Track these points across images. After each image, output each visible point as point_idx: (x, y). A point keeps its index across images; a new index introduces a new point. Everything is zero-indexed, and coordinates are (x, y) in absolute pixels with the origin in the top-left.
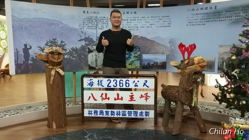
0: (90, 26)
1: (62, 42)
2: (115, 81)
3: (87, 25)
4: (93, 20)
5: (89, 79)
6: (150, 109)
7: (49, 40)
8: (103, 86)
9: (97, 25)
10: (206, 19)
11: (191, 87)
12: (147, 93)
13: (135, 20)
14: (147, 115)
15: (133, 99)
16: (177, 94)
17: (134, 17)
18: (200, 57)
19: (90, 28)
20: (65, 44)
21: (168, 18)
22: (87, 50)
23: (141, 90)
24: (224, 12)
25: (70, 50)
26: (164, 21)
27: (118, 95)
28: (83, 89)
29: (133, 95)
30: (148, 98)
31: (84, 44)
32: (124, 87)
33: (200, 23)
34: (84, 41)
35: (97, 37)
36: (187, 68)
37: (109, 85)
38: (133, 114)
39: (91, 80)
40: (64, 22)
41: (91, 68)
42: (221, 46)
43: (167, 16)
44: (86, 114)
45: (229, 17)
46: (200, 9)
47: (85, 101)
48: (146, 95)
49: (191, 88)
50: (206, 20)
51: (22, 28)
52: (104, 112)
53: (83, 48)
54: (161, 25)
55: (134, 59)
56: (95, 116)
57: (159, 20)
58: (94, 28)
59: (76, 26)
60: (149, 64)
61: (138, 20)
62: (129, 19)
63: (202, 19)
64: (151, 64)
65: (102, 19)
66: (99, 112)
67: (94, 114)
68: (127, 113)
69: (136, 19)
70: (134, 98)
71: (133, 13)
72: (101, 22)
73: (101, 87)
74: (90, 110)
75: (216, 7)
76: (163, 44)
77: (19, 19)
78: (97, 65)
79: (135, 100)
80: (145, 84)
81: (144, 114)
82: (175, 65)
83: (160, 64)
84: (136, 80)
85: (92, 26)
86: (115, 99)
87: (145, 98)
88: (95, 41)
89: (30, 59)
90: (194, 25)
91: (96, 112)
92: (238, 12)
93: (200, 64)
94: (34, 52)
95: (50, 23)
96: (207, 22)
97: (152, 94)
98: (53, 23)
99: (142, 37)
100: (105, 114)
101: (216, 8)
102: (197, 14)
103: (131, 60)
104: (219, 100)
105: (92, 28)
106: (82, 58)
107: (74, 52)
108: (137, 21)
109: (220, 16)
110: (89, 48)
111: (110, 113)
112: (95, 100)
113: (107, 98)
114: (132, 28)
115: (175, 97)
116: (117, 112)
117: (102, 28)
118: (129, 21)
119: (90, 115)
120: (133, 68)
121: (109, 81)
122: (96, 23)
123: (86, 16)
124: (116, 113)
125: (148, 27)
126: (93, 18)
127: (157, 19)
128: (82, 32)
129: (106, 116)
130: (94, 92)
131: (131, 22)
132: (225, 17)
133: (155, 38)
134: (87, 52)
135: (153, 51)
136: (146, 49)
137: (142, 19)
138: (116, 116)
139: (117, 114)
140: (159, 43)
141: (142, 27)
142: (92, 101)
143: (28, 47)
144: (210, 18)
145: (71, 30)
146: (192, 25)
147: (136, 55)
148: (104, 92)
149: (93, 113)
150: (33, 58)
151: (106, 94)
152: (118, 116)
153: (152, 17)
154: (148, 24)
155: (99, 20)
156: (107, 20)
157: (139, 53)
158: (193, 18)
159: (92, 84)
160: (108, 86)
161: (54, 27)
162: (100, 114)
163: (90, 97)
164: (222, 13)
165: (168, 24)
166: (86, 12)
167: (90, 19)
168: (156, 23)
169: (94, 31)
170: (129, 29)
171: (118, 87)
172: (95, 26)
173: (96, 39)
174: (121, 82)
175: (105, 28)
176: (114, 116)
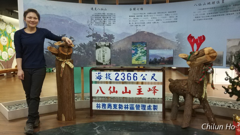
0: (98, 22)
1: (71, 38)
2: (123, 75)
3: (95, 22)
4: (101, 17)
5: (97, 72)
6: (158, 102)
8: (111, 80)
9: (105, 21)
10: (213, 13)
12: (155, 87)
13: (142, 16)
14: (155, 108)
15: (141, 93)
16: (186, 87)
17: (140, 14)
19: (98, 24)
20: (74, 40)
21: (174, 13)
22: (94, 46)
23: (148, 83)
24: (232, 6)
25: (79, 45)
26: (170, 17)
27: (126, 88)
28: (91, 82)
29: (141, 89)
30: (156, 91)
31: (92, 40)
32: (132, 80)
33: (207, 18)
34: (92, 37)
35: (104, 33)
36: (197, 59)
38: (141, 108)
39: (99, 73)
40: (72, 19)
41: (98, 63)
42: (229, 40)
43: (174, 12)
44: (94, 107)
45: (237, 10)
46: (207, 4)
48: (154, 88)
49: (201, 80)
50: (213, 15)
52: (113, 106)
53: (91, 44)
54: (168, 21)
55: (141, 55)
56: (103, 109)
57: (166, 16)
58: (101, 24)
59: (85, 23)
60: (155, 59)
61: (145, 16)
62: (136, 15)
63: (209, 14)
64: (158, 59)
65: (109, 16)
66: (107, 105)
67: (103, 107)
68: (135, 106)
70: (141, 91)
71: (140, 9)
72: (108, 19)
73: (110, 80)
74: (98, 103)
76: (169, 39)
78: (104, 61)
79: (143, 94)
80: (152, 77)
81: (152, 108)
82: (184, 57)
83: (166, 59)
84: (144, 73)
85: (99, 22)
86: (123, 93)
87: (153, 92)
88: (103, 37)
90: (201, 19)
91: (104, 105)
95: (60, 20)
97: (160, 88)
98: (62, 20)
99: (148, 33)
101: (223, 2)
102: (204, 9)
103: (137, 55)
104: (229, 93)
105: (100, 24)
106: (90, 54)
107: (82, 48)
108: (143, 17)
109: (228, 10)
110: (96, 44)
111: (118, 107)
112: (103, 93)
113: (115, 91)
114: (139, 24)
115: (184, 90)
116: (125, 105)
117: (110, 24)
119: (98, 109)
120: (139, 63)
121: (117, 75)
122: (103, 20)
123: (93, 12)
125: (155, 23)
126: (101, 15)
127: (164, 15)
128: (90, 28)
129: (114, 109)
130: (102, 86)
131: (137, 18)
132: (233, 11)
133: (162, 33)
134: (94, 48)
135: (160, 46)
136: (152, 45)
137: (148, 15)
139: (125, 108)
140: (165, 39)
141: (149, 23)
142: (100, 94)
144: (217, 13)
145: (80, 26)
146: (199, 20)
147: (143, 51)
148: (112, 85)
149: (101, 106)
151: (114, 88)
152: (126, 110)
153: (158, 13)
154: (155, 20)
155: (107, 17)
156: (114, 17)
157: (145, 49)
158: (200, 13)
159: (100, 77)
160: (116, 79)
161: (63, 23)
162: (108, 107)
163: (98, 90)
164: (229, 7)
165: (175, 19)
166: (94, 9)
167: (97, 16)
168: (162, 19)
169: (101, 27)
170: (136, 24)
171: (126, 80)
172: (103, 22)
173: (104, 35)
174: (129, 75)
175: (112, 24)
176: (122, 110)
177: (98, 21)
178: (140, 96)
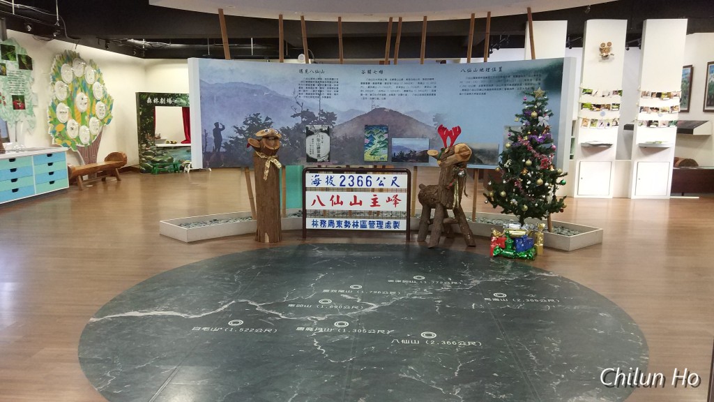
0: (310, 93)
1: (267, 119)
2: (351, 178)
3: (306, 92)
4: (315, 83)
5: (314, 175)
6: (400, 218)
7: (248, 116)
8: (334, 185)
9: (321, 91)
10: (487, 85)
11: (451, 182)
12: (397, 196)
13: (381, 83)
14: (397, 226)
15: (377, 204)
16: (436, 194)
17: (379, 79)
18: (463, 145)
19: (310, 95)
20: (272, 122)
21: (432, 81)
22: (304, 131)
23: (387, 190)
24: (512, 77)
25: (280, 131)
26: (425, 87)
27: (355, 197)
28: (304, 189)
29: (377, 198)
30: (398, 201)
31: (300, 122)
32: (364, 186)
33: (479, 92)
34: (300, 117)
35: (320, 110)
36: (447, 158)
37: (343, 184)
38: (376, 225)
39: (316, 176)
40: (270, 88)
41: (310, 160)
42: (507, 127)
43: (431, 79)
44: (309, 226)
45: (518, 85)
46: (479, 71)
47: (309, 207)
48: (395, 198)
49: (451, 184)
50: (486, 88)
51: (213, 98)
52: (336, 223)
53: (298, 128)
54: (422, 93)
55: (378, 146)
56: (322, 228)
57: (419, 85)
58: (315, 95)
59: (289, 94)
60: (402, 154)
61: (385, 83)
62: (371, 82)
63: (482, 86)
64: (405, 153)
65: (328, 82)
66: (327, 223)
67: (321, 225)
68: (367, 223)
69: (383, 82)
70: (377, 202)
71: (378, 72)
72: (327, 87)
73: (332, 186)
74: (315, 219)
75: (500, 68)
76: (423, 122)
77: (209, 85)
78: (319, 156)
79: (379, 206)
80: (393, 182)
81: (392, 225)
82: (433, 155)
83: (419, 154)
84: (381, 176)
85: (313, 93)
86: (351, 204)
87: (393, 202)
88: (318, 117)
89: (223, 145)
90: (470, 94)
91: (323, 223)
92: (530, 78)
93: (462, 154)
94: (228, 134)
95: (251, 90)
96: (488, 90)
97: (403, 196)
98: (254, 90)
99: (391, 111)
100: (336, 225)
101: (500, 71)
102: (474, 78)
103: (374, 147)
104: (492, 202)
105: (313, 95)
106: (297, 144)
107: (284, 135)
108: (383, 85)
109: (507, 83)
110: (307, 128)
111: (343, 224)
112: (323, 205)
113: (340, 202)
114: (376, 97)
115: (434, 200)
116: (354, 222)
117: (329, 96)
118: (371, 85)
119: (315, 227)
120: (376, 160)
121: (343, 178)
122: (318, 89)
123: (303, 76)
124: (352, 224)
125: (401, 95)
126: (315, 80)
127: (415, 83)
128: (297, 103)
129: (338, 228)
130: (321, 194)
131: (374, 87)
132: (513, 85)
133: (411, 112)
134: (304, 134)
135: (409, 133)
136: (397, 131)
137: (392, 82)
138: (351, 228)
139: (354, 225)
140: (417, 121)
141: (392, 95)
142: (317, 207)
143: (220, 127)
144: (492, 85)
145: (281, 100)
146: (468, 94)
147: (382, 139)
148: (335, 194)
149: (319, 223)
150: (226, 143)
151: (338, 197)
152: (355, 228)
153: (407, 79)
154: (401, 91)
155: (324, 84)
156: (336, 84)
157: (386, 136)
158: (469, 84)
159: (318, 182)
160: (341, 185)
161: (255, 95)
162: (329, 225)
163: (315, 201)
164: (508, 78)
165: (432, 91)
166: (304, 71)
167: (309, 83)
168: (414, 89)
169: (316, 101)
170: (372, 97)
171: (356, 186)
172: (318, 92)
173: (319, 114)
174: (360, 179)
175: (332, 96)
176: (350, 229)
177: (310, 91)
178: (375, 209)
